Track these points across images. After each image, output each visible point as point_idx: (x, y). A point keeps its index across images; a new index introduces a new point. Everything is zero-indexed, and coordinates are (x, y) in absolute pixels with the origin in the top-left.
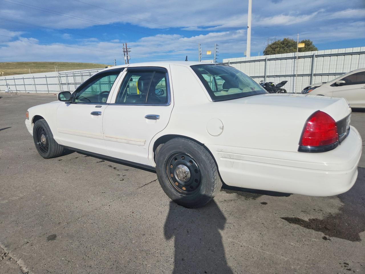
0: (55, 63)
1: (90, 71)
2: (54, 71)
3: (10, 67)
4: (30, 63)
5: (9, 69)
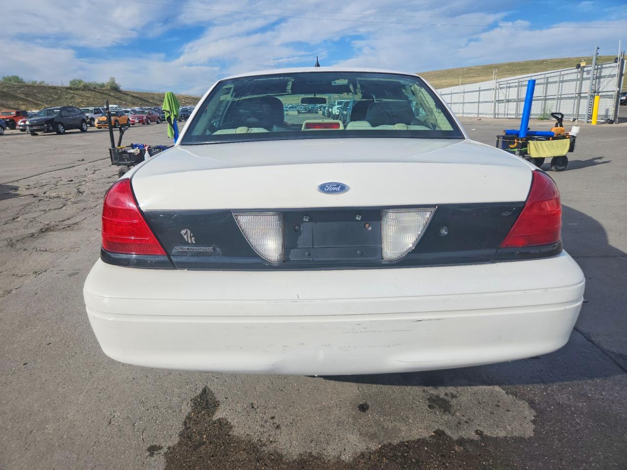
0: (546, 61)
1: (547, 76)
2: (492, 79)
3: (471, 75)
4: (503, 65)
5: (468, 77)
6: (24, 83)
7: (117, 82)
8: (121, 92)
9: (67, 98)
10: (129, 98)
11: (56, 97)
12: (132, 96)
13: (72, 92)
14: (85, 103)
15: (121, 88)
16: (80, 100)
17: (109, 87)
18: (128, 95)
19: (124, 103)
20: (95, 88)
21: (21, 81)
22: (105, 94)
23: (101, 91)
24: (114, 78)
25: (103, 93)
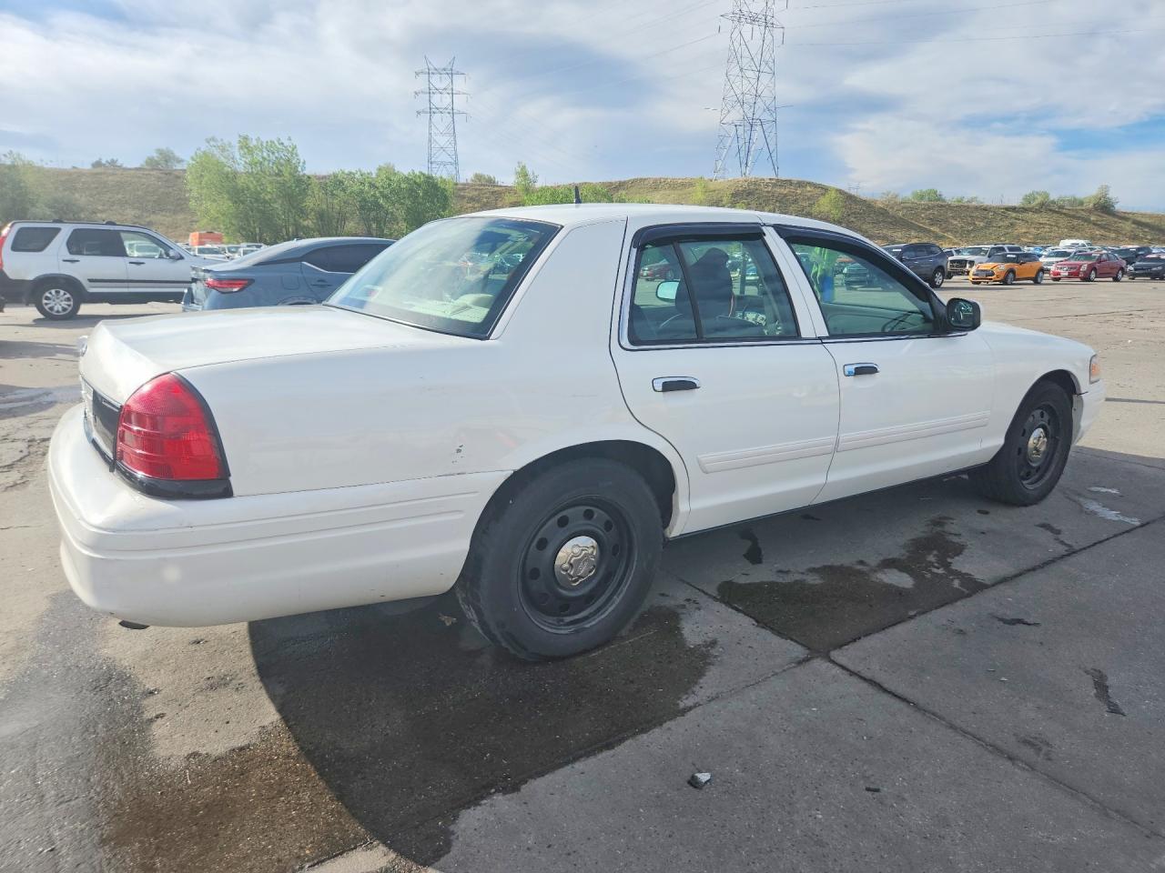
6: (944, 201)
7: (1112, 195)
8: (1113, 214)
9: (1000, 227)
10: (1128, 226)
11: (982, 224)
12: (1135, 222)
13: (1014, 215)
14: (1031, 237)
15: (1118, 207)
16: (1023, 231)
17: (1091, 205)
18: (1126, 219)
19: (1113, 235)
20: (1060, 207)
21: (939, 198)
22: (1078, 218)
23: (1072, 213)
24: (1107, 187)
25: (1074, 217)
